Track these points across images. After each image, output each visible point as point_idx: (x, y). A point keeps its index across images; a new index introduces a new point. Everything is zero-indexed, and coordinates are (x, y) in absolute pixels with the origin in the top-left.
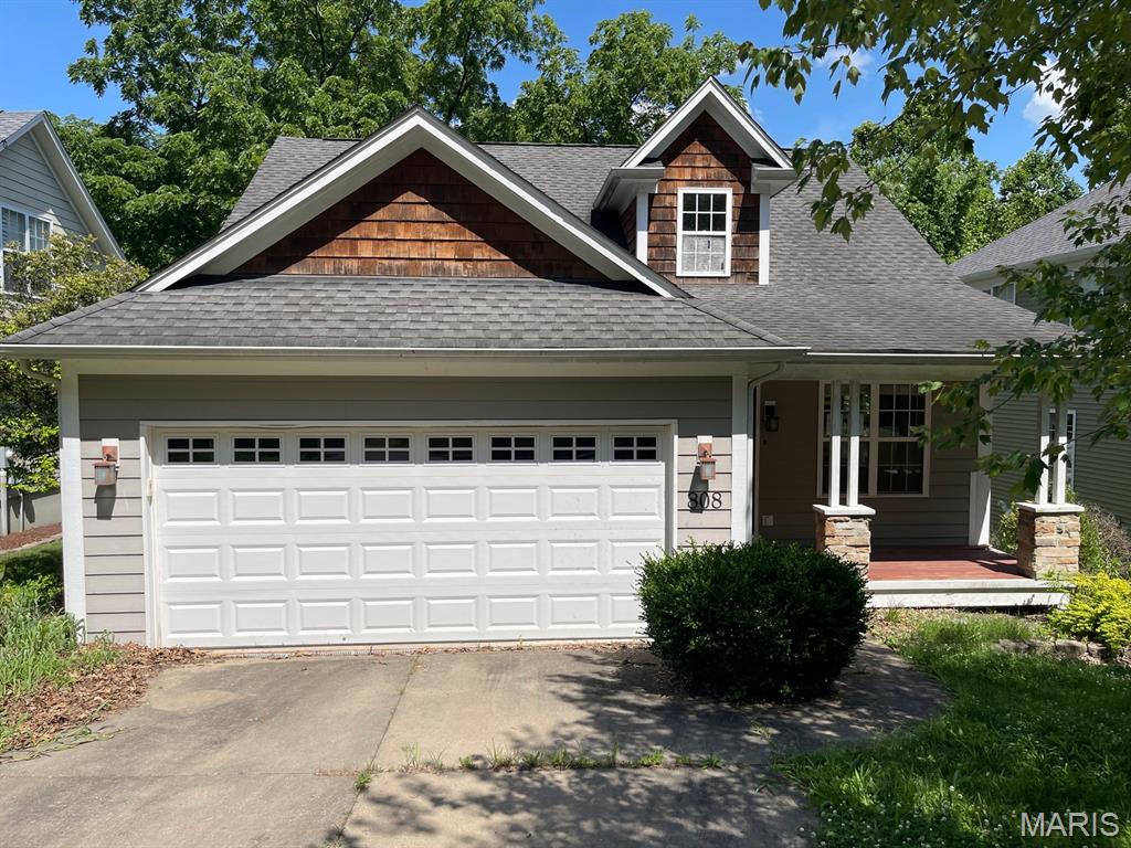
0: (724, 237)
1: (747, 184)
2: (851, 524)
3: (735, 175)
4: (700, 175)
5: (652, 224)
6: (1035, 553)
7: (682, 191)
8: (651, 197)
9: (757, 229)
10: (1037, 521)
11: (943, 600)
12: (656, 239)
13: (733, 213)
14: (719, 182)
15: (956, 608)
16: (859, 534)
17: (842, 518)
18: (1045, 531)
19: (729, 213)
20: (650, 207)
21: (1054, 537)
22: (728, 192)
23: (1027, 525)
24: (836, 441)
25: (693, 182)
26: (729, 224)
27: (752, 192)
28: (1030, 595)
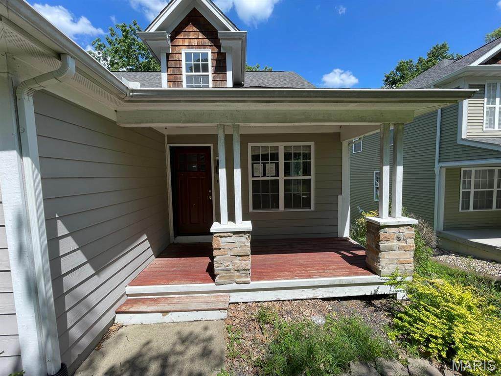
0: (208, 76)
1: (218, 46)
2: (234, 238)
3: (212, 42)
4: (195, 42)
5: (169, 69)
6: (380, 256)
7: (184, 51)
8: (168, 55)
9: (225, 71)
10: (381, 232)
11: (310, 294)
12: (172, 77)
13: (212, 63)
14: (204, 46)
15: (320, 299)
16: (241, 246)
17: (225, 234)
18: (388, 239)
19: (210, 63)
20: (168, 61)
21: (395, 243)
22: (209, 51)
23: (374, 233)
24: (222, 173)
25: (190, 46)
26: (211, 69)
27: (222, 52)
28: (375, 287)
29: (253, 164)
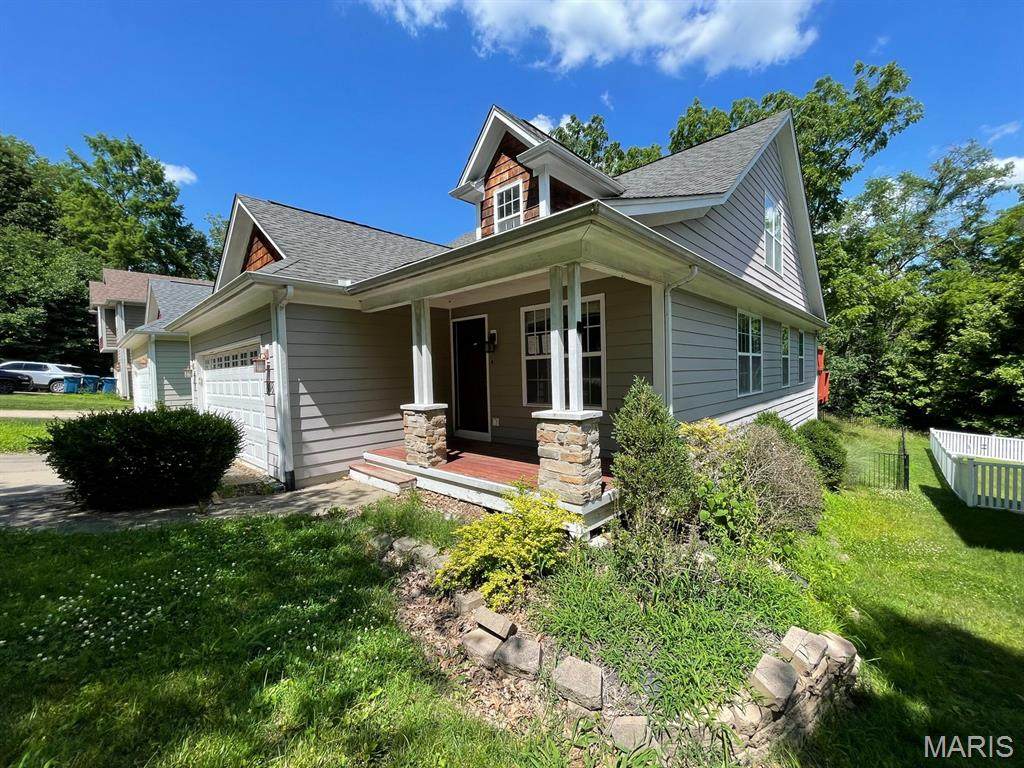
0: (519, 215)
1: (531, 171)
2: (416, 417)
4: (506, 176)
7: (496, 193)
8: (482, 203)
9: (538, 203)
10: (538, 428)
12: (486, 231)
13: (524, 197)
14: (515, 177)
16: (420, 427)
19: (521, 198)
21: (557, 448)
22: (520, 182)
25: (502, 184)
26: (522, 206)
27: (534, 176)
29: (526, 337)
